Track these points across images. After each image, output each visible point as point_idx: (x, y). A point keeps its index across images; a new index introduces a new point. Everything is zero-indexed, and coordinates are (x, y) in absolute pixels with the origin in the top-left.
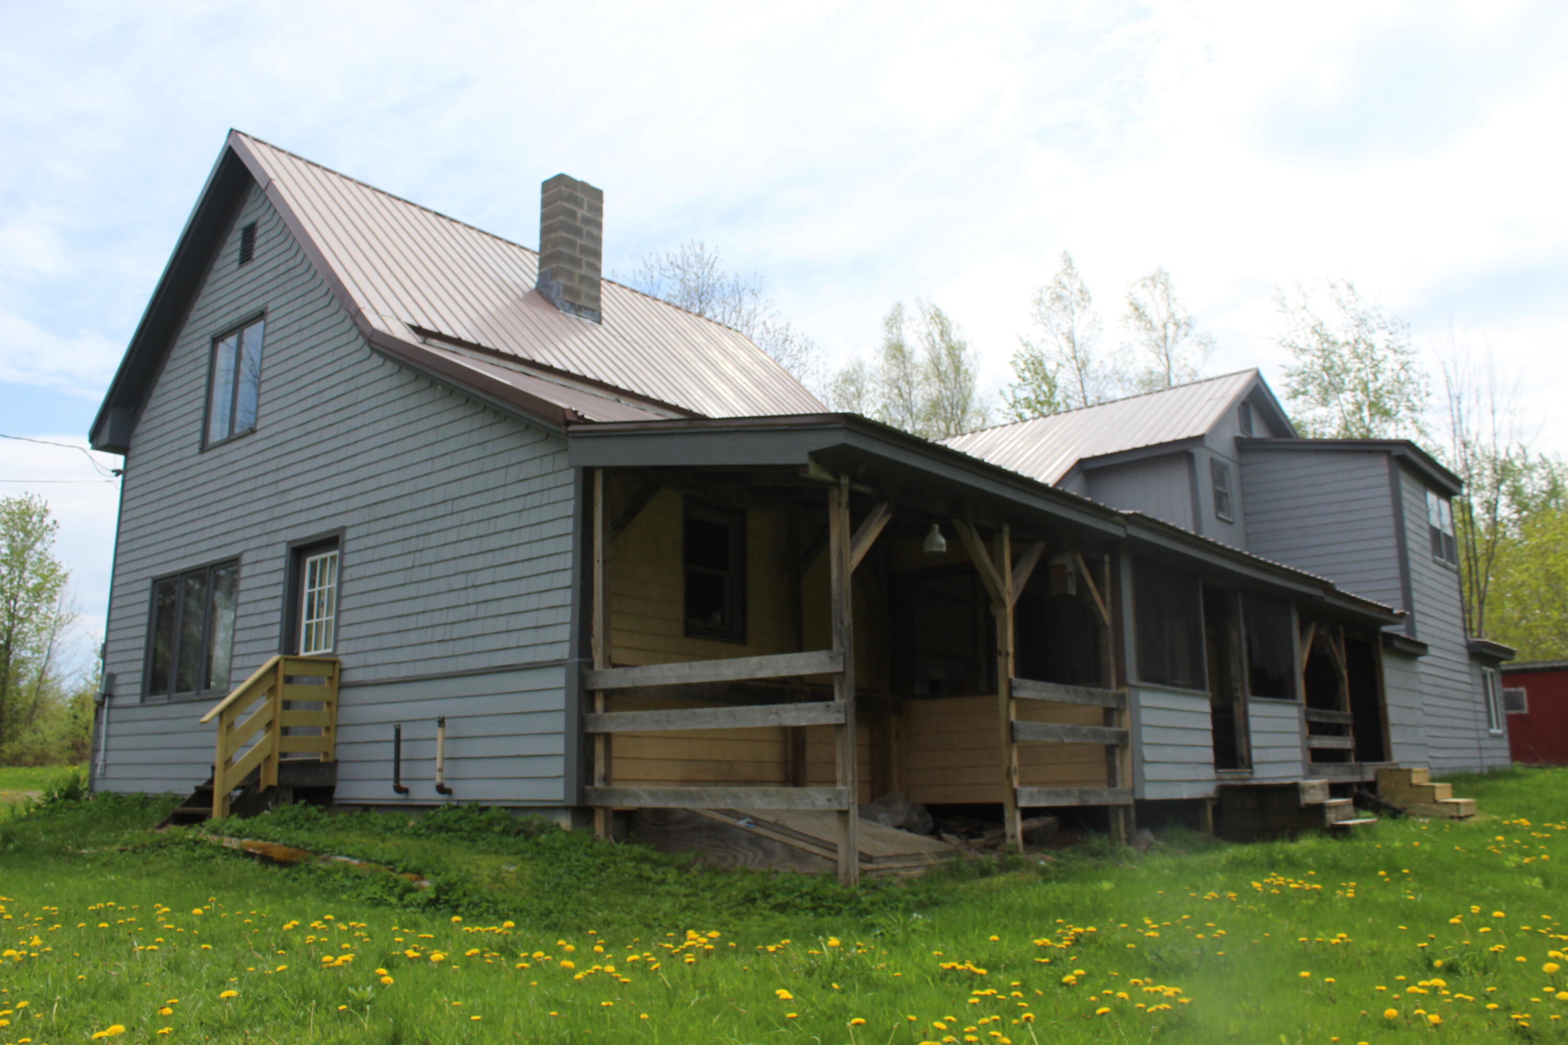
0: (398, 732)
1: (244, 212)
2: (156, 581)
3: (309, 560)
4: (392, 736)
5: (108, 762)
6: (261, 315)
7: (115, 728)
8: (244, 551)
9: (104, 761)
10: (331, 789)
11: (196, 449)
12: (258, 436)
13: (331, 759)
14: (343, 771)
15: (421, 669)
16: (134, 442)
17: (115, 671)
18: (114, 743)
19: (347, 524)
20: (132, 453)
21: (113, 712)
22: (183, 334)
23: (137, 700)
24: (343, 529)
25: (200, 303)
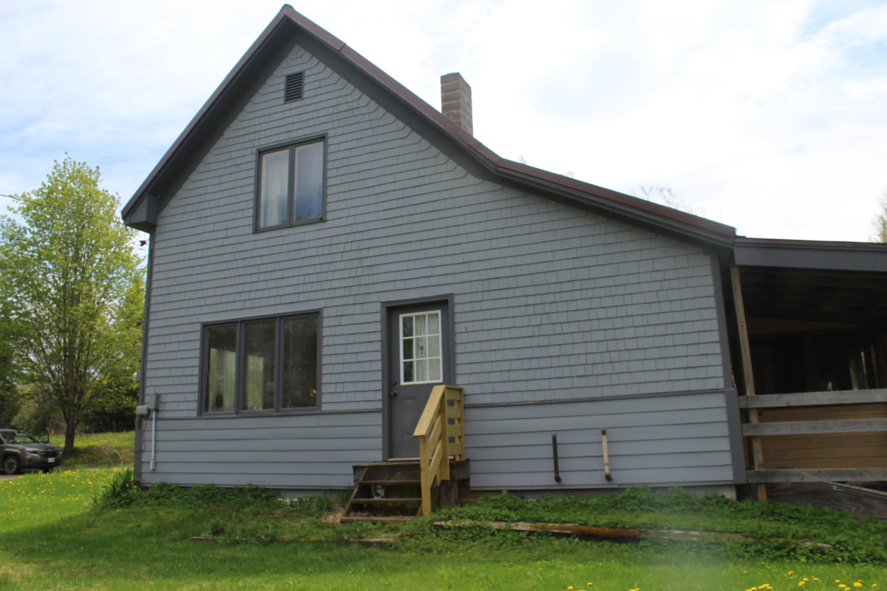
0: (554, 438)
1: (284, 64)
2: (206, 326)
3: (401, 317)
4: (551, 441)
5: (157, 460)
6: (322, 138)
7: (163, 435)
8: (326, 307)
9: (155, 459)
10: (468, 480)
11: (250, 230)
12: (329, 224)
13: (463, 459)
14: (474, 467)
15: (560, 395)
16: (160, 222)
17: (159, 392)
18: (162, 446)
19: (455, 293)
20: (158, 230)
21: (160, 423)
22: (215, 146)
23: (194, 414)
24: (452, 295)
25: (235, 125)
